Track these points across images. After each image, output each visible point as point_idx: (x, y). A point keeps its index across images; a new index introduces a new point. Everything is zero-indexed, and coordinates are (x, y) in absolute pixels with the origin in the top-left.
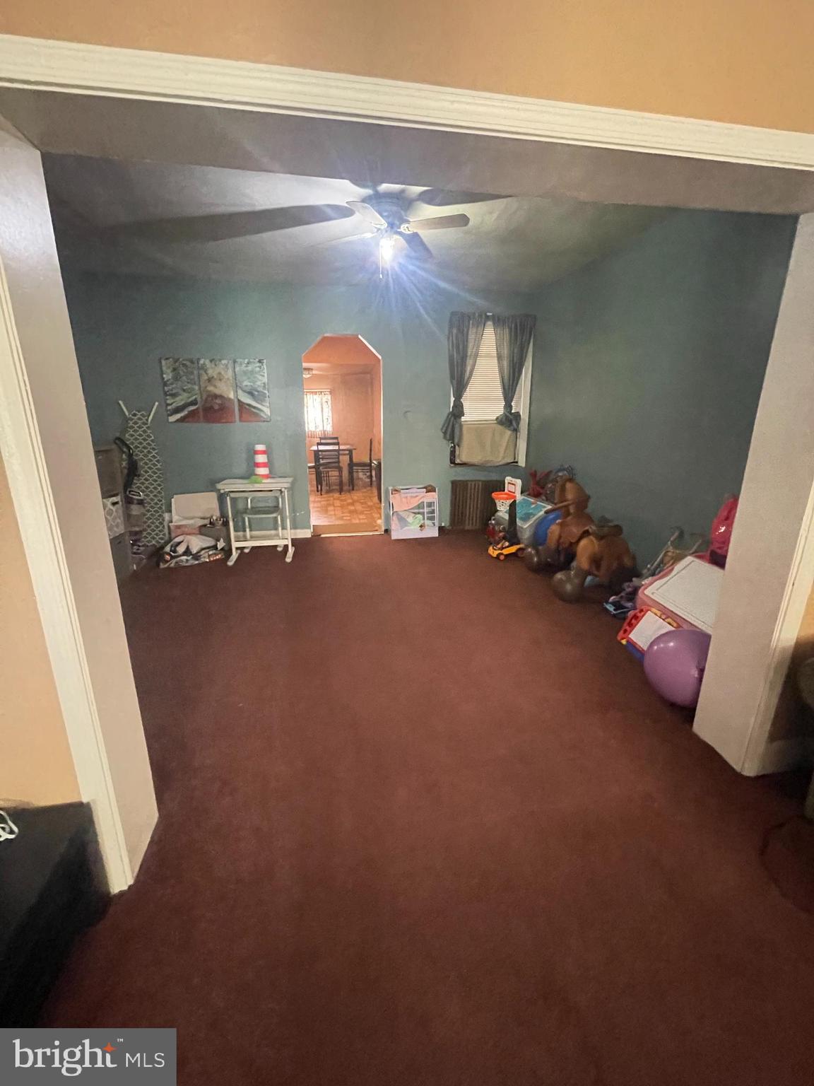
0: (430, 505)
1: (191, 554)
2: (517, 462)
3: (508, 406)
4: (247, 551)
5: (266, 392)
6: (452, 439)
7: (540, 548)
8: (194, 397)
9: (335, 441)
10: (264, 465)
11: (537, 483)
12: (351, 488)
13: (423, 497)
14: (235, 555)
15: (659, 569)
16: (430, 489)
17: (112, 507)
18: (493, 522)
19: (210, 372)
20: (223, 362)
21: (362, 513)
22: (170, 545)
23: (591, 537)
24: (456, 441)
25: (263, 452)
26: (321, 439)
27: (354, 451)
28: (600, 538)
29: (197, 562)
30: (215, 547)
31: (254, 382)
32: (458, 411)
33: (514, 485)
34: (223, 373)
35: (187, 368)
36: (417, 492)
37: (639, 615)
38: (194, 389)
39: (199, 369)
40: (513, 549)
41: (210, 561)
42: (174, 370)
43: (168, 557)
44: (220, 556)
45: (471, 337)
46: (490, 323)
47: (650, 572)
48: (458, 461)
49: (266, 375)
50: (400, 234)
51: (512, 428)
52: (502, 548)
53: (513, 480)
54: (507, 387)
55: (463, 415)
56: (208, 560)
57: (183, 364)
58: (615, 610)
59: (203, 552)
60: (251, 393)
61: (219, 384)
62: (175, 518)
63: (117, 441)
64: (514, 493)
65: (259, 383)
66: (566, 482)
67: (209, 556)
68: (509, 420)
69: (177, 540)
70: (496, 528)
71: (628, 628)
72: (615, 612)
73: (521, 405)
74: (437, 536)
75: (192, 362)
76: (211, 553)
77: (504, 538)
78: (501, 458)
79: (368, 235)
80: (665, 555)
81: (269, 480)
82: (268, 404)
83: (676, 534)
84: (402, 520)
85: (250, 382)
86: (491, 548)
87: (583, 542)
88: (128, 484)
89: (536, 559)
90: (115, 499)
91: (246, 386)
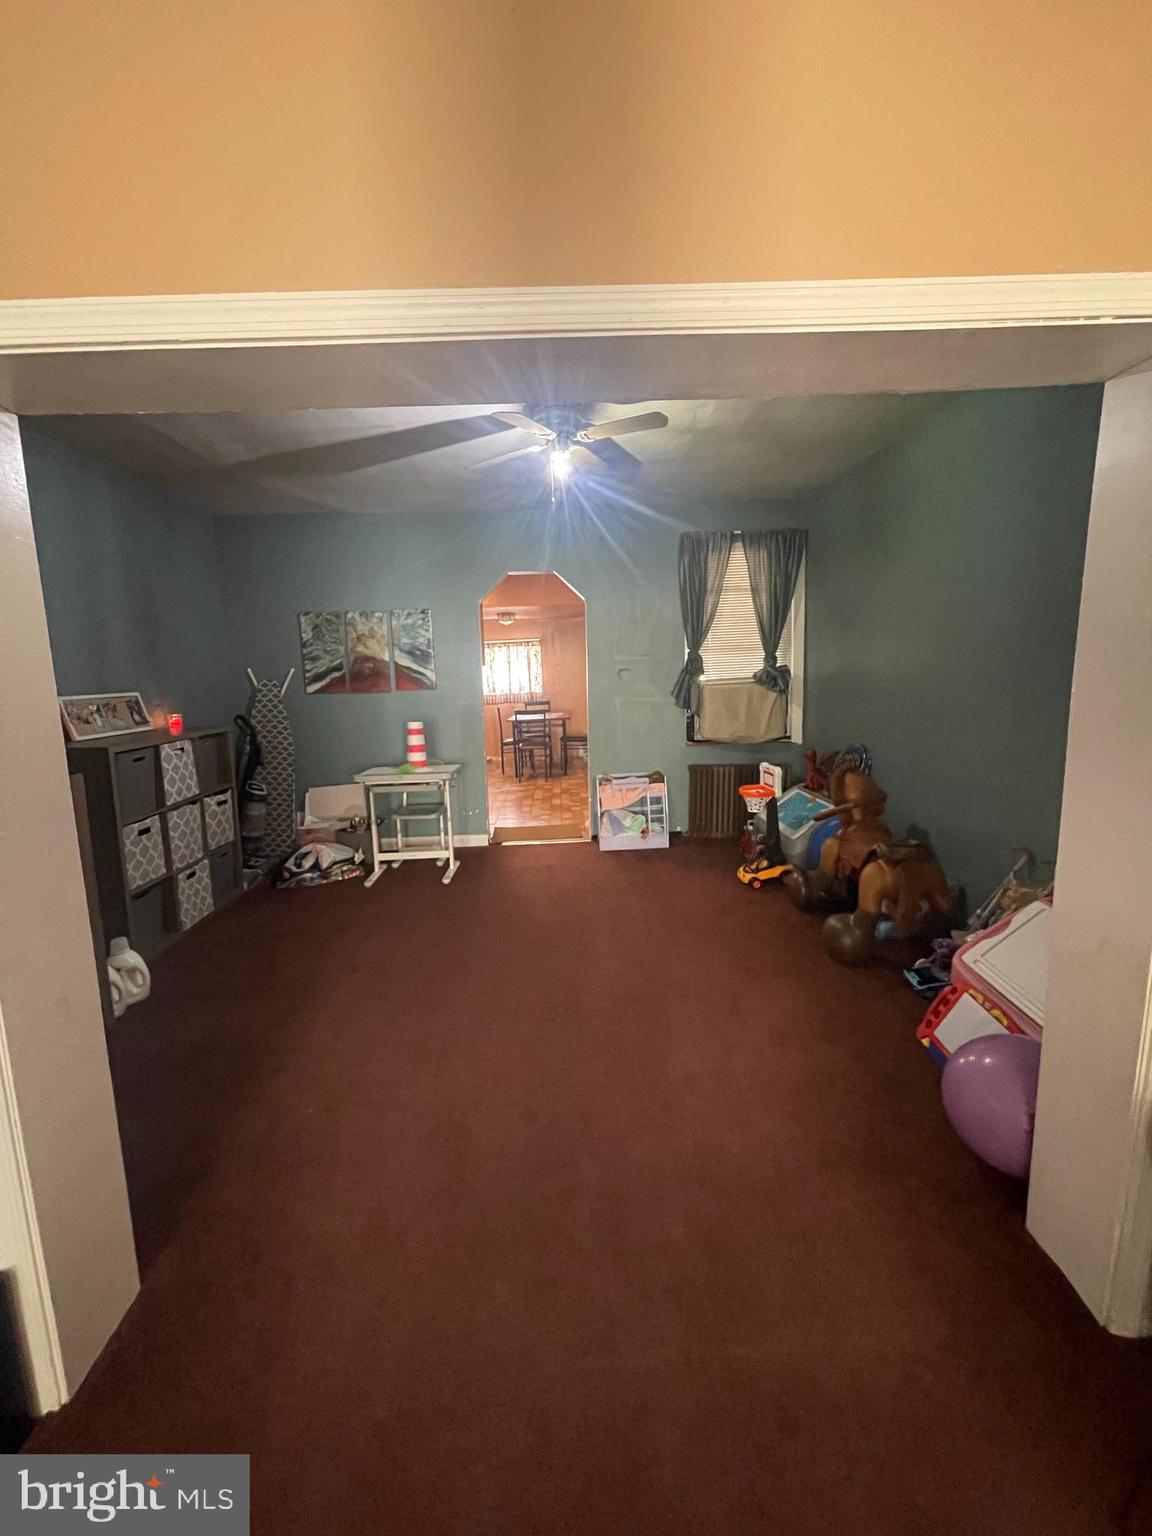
0: (657, 800)
1: (320, 870)
2: (789, 738)
3: (770, 657)
4: (395, 865)
5: (431, 651)
6: (687, 705)
7: (810, 872)
8: (339, 661)
9: (546, 707)
10: (419, 749)
11: (818, 771)
12: (563, 772)
13: (645, 790)
14: (378, 871)
15: (993, 918)
16: (656, 778)
17: (216, 808)
18: (750, 828)
19: (360, 627)
20: (377, 615)
21: (569, 809)
22: (294, 856)
23: (880, 861)
24: (694, 707)
25: (418, 732)
26: (526, 704)
27: (567, 721)
28: (893, 863)
29: (325, 881)
30: (351, 861)
31: (415, 638)
32: (695, 666)
33: (772, 775)
34: (376, 629)
35: (330, 624)
36: (635, 783)
37: (950, 997)
38: (338, 651)
39: (347, 624)
40: (776, 872)
41: (344, 880)
42: (316, 627)
43: (287, 875)
44: (358, 872)
45: (712, 565)
46: (739, 545)
47: (981, 921)
48: (697, 737)
49: (431, 630)
50: (578, 443)
51: (778, 689)
52: (757, 870)
53: (772, 767)
54: (767, 631)
55: (703, 672)
56: (340, 879)
57: (327, 619)
58: (920, 983)
59: (335, 867)
60: (411, 653)
61: (370, 643)
62: (309, 818)
63: (240, 722)
64: (772, 787)
65: (421, 640)
66: (844, 773)
67: (343, 872)
68: (774, 678)
69: (304, 850)
70: (753, 838)
71: (932, 1018)
72: (920, 988)
73: (791, 655)
74: (668, 846)
75: (337, 616)
76: (345, 868)
77: (761, 854)
78: (762, 732)
79: (536, 449)
80: (1004, 894)
81: (425, 769)
82: (433, 667)
83: (1024, 859)
84: (616, 823)
85: (410, 639)
86: (741, 869)
87: (869, 869)
88: (248, 774)
89: (804, 890)
90: (221, 797)
91: (405, 644)
